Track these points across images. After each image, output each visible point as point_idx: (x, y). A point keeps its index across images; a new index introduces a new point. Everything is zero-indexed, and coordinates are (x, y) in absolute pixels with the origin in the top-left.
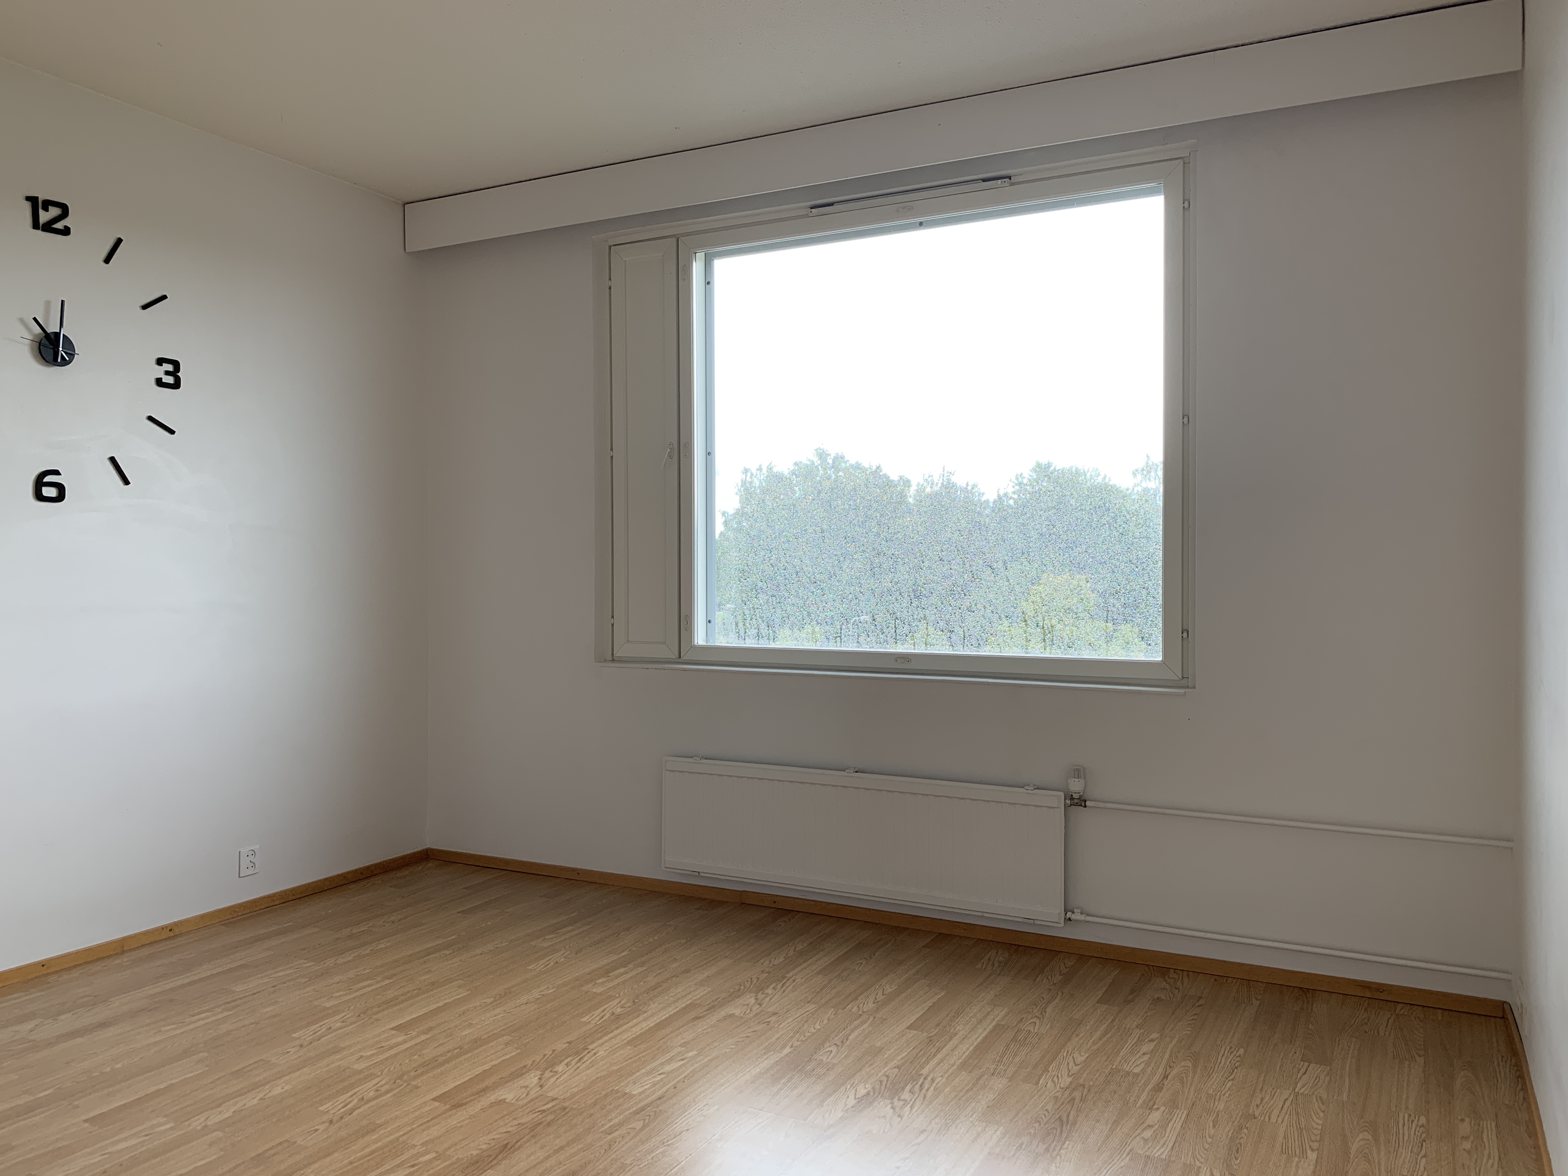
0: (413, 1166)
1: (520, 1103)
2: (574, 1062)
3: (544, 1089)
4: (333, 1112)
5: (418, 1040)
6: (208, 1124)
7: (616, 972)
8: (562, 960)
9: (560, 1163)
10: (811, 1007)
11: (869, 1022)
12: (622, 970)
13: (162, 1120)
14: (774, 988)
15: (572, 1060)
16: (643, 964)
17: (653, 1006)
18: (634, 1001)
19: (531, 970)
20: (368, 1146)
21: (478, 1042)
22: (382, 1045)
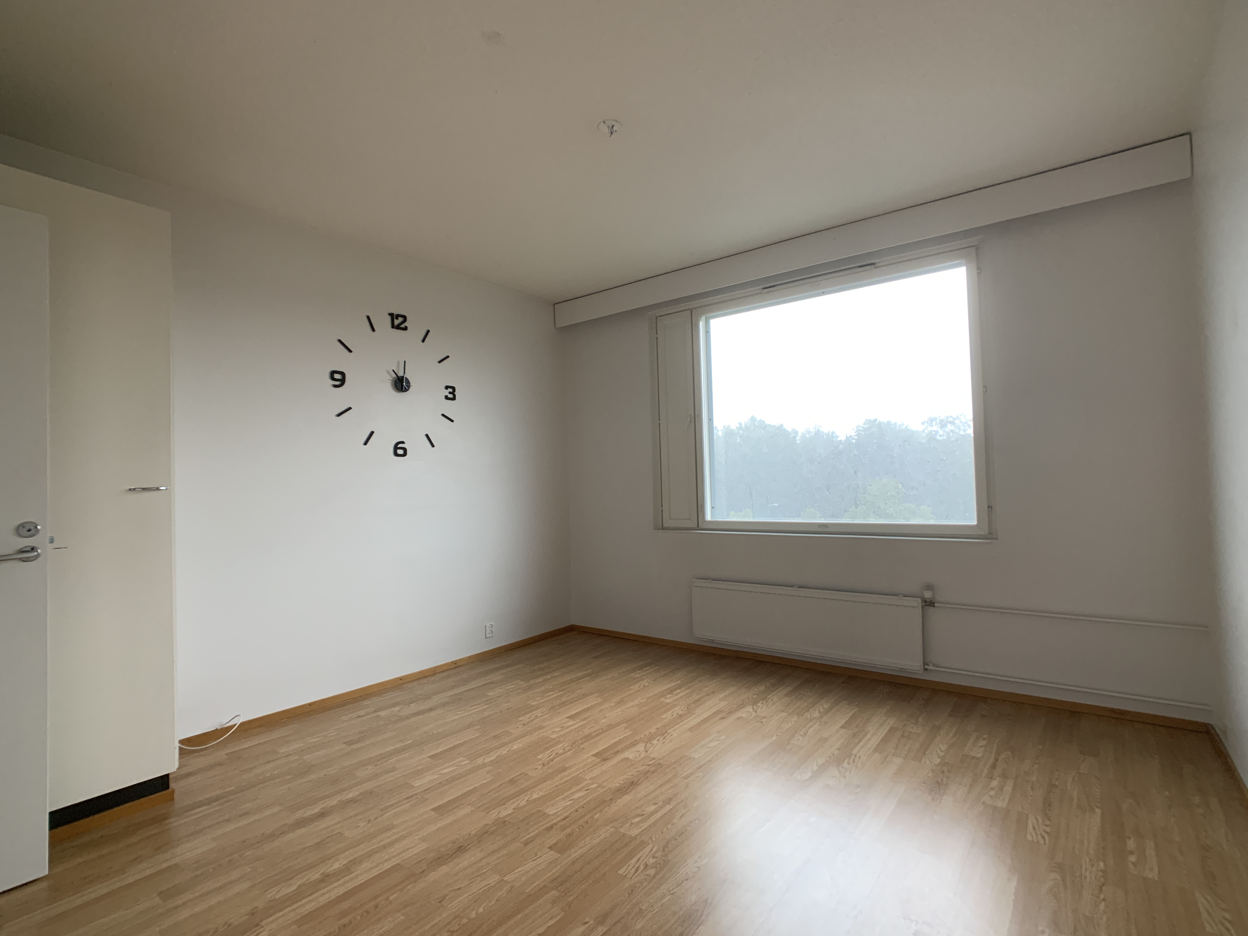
0: (587, 790)
1: (637, 760)
2: (661, 739)
3: (648, 752)
4: (544, 759)
5: (580, 724)
6: (485, 762)
7: (677, 692)
8: (647, 684)
9: (662, 793)
10: (784, 714)
11: (818, 724)
12: (679, 691)
13: (462, 759)
14: (762, 703)
15: (660, 738)
16: (689, 688)
17: (698, 711)
18: (688, 708)
19: (632, 689)
20: (563, 778)
21: (611, 727)
22: (563, 726)
